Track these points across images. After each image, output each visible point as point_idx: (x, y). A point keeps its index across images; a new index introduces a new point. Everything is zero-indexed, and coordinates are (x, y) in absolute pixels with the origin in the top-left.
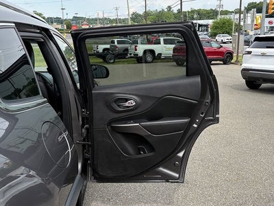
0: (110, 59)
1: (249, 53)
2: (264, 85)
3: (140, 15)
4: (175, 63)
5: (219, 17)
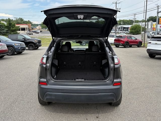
0: (84, 44)
1: (150, 43)
2: (157, 56)
4: (115, 46)
5: (134, 24)
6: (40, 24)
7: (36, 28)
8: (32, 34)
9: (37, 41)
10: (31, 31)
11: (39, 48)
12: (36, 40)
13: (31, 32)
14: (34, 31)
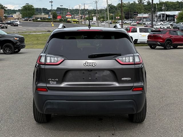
3: (114, 7)
6: (19, 10)
7: (12, 16)
8: (6, 28)
9: (18, 39)
10: (4, 22)
11: (22, 50)
12: (16, 37)
13: (4, 24)
14: (9, 22)
